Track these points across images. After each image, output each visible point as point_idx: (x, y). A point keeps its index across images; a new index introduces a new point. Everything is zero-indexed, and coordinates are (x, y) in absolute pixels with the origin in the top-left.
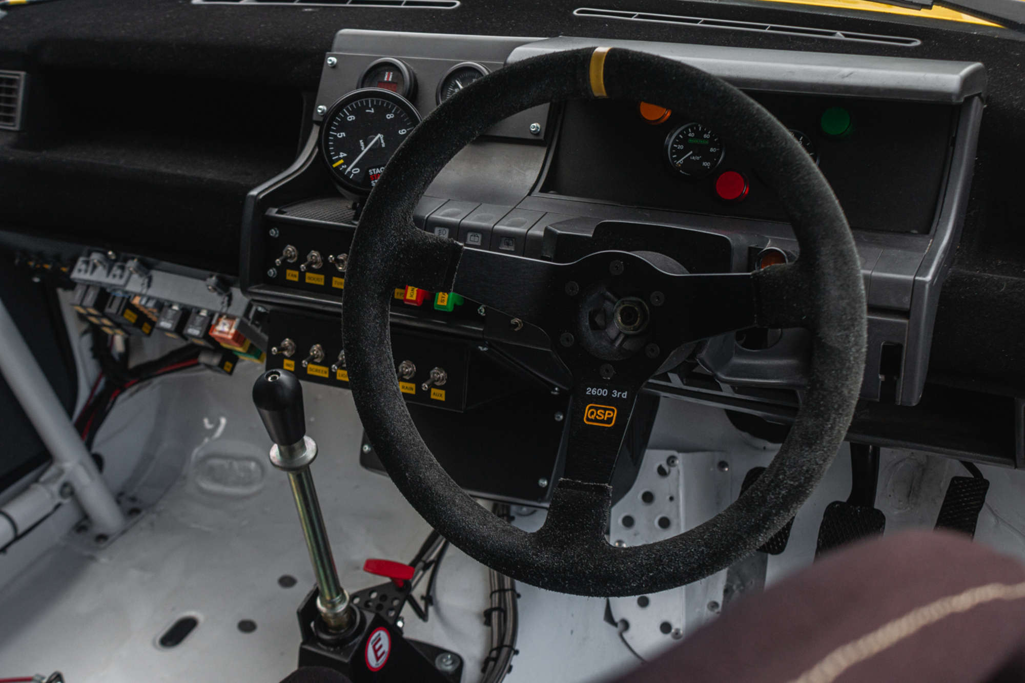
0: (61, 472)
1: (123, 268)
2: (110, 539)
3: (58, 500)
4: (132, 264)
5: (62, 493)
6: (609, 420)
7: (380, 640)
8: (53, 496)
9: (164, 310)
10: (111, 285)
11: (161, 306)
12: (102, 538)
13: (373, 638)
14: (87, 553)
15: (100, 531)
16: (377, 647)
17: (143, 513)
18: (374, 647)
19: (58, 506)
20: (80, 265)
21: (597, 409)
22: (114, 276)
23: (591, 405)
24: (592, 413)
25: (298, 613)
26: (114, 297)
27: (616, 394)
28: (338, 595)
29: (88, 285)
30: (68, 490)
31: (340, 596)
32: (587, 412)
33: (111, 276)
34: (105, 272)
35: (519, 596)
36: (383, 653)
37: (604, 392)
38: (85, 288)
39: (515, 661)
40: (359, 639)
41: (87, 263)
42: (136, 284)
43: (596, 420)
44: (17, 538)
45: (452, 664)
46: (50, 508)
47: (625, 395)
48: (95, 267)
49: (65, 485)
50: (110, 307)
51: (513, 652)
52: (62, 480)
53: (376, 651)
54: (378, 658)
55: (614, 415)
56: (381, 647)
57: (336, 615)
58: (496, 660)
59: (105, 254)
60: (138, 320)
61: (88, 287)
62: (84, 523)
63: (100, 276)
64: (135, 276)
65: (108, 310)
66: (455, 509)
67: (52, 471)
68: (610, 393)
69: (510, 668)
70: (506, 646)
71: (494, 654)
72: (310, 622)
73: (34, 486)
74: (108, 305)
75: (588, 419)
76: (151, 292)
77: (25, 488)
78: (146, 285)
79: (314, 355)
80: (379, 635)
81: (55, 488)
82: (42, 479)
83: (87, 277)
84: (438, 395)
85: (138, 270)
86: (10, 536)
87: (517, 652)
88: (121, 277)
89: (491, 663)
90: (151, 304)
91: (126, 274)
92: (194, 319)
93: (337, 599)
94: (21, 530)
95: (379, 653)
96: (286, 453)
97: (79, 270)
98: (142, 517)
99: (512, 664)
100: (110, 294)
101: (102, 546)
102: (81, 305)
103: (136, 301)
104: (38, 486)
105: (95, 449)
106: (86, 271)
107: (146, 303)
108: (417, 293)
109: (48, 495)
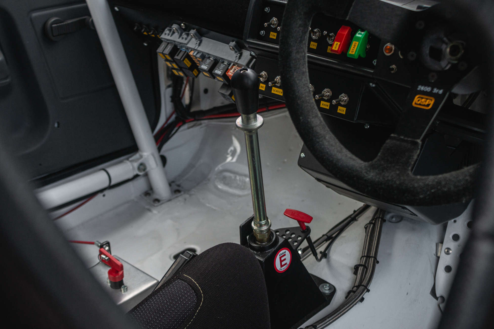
0: (141, 157)
1: (188, 35)
2: (161, 202)
3: (137, 172)
4: (192, 32)
5: (139, 169)
6: (428, 105)
7: (285, 255)
8: (134, 168)
9: (205, 59)
10: (181, 43)
11: (204, 57)
12: (157, 200)
13: (281, 252)
14: (147, 207)
15: (157, 197)
16: (282, 259)
17: (182, 193)
18: (280, 258)
19: (136, 176)
20: (167, 31)
21: (422, 98)
22: (183, 38)
23: (419, 96)
24: (419, 100)
25: (240, 227)
26: (181, 51)
27: (435, 91)
28: (264, 220)
29: (169, 42)
30: (142, 167)
31: (265, 221)
32: (416, 99)
33: (181, 38)
34: (178, 36)
35: (378, 262)
36: (286, 264)
37: (428, 89)
38: (166, 44)
39: (366, 296)
40: (273, 250)
41: (170, 30)
42: (193, 44)
43: (420, 104)
44: (111, 187)
45: (329, 290)
46: (130, 176)
47: (441, 92)
48: (174, 33)
49: (141, 164)
50: (178, 56)
51: (366, 290)
52: (140, 161)
53: (281, 261)
54: (282, 266)
55: (432, 103)
56: (285, 259)
57: (262, 231)
58: (354, 292)
59: (180, 25)
60: (191, 66)
61: (168, 43)
62: (150, 192)
63: (175, 38)
64: (194, 39)
65: (176, 57)
67: (137, 156)
68: (432, 90)
69: (362, 299)
70: (363, 286)
71: (355, 288)
72: (247, 236)
73: (125, 161)
74: (177, 54)
75: (416, 104)
76: (200, 49)
77: (121, 162)
78: (197, 45)
79: (277, 81)
80: (285, 252)
81: (136, 165)
82: (130, 159)
83: (169, 37)
84: (342, 110)
85: (195, 36)
86: (106, 184)
87: (368, 291)
88: (186, 39)
89: (352, 293)
90: (198, 56)
91: (190, 37)
92: (220, 65)
93: (263, 222)
94: (113, 183)
95: (283, 263)
96: (245, 120)
97: (165, 34)
98: (181, 195)
99: (364, 297)
100: (179, 49)
101: (156, 205)
102: (162, 53)
103: (191, 53)
104: (127, 162)
105: (162, 153)
106: (169, 35)
107: (196, 55)
108: (340, 45)
109: (131, 167)
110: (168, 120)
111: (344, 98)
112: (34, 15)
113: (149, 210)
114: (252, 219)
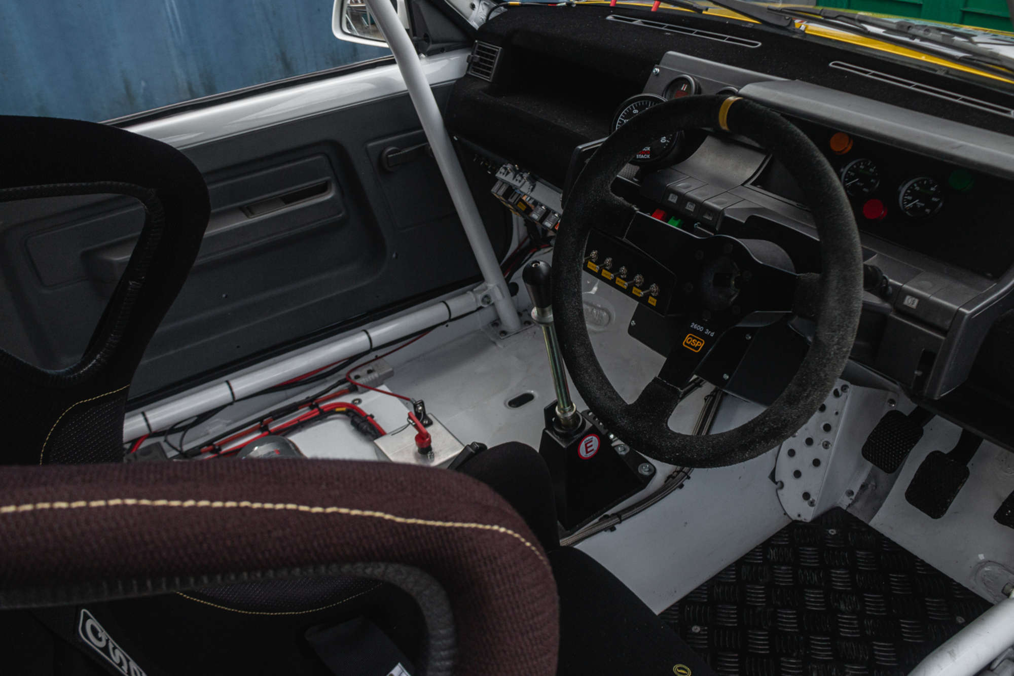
0: (487, 288)
1: (522, 177)
2: (509, 335)
3: (480, 304)
4: (527, 175)
5: (483, 300)
6: (698, 347)
7: (591, 441)
8: (476, 301)
9: (538, 207)
10: (515, 185)
11: (536, 203)
12: (504, 333)
13: (587, 439)
14: (492, 339)
15: (504, 328)
16: (588, 445)
17: (533, 325)
18: (586, 445)
19: (480, 308)
20: (502, 170)
21: (694, 338)
22: (517, 180)
23: (690, 334)
24: (690, 340)
25: (545, 410)
26: (515, 193)
27: (707, 332)
28: (568, 406)
29: (504, 182)
30: (487, 299)
31: (570, 406)
32: (687, 338)
33: (515, 180)
34: (512, 177)
36: (593, 450)
37: (701, 329)
38: (502, 183)
39: (686, 483)
40: (578, 436)
41: (505, 169)
42: (525, 188)
43: (690, 345)
44: (451, 320)
45: (648, 471)
46: (474, 308)
47: (712, 334)
48: (508, 173)
49: (486, 296)
50: (511, 198)
51: (686, 477)
52: (485, 293)
53: (587, 448)
54: (587, 452)
55: (702, 345)
56: (591, 446)
57: (566, 419)
58: (674, 478)
59: (514, 166)
60: (526, 209)
61: (503, 183)
62: (497, 321)
63: (509, 178)
64: (527, 183)
65: (510, 200)
66: (586, 375)
67: (483, 286)
68: (705, 330)
69: (681, 486)
70: (684, 472)
71: (675, 473)
72: (553, 417)
73: (468, 292)
74: (511, 196)
75: (686, 344)
76: (532, 195)
77: (464, 293)
78: (530, 190)
79: (592, 257)
80: (592, 438)
81: (480, 297)
82: (475, 290)
83: (503, 177)
84: (652, 301)
85: (528, 179)
86: (447, 318)
87: (689, 478)
88: (520, 181)
89: (671, 479)
90: (531, 202)
91: (523, 181)
92: (551, 217)
93: (567, 408)
94: (452, 317)
95: (589, 450)
96: (540, 313)
97: (501, 173)
98: (531, 327)
99: (684, 483)
100: (514, 190)
101: (502, 338)
102: (496, 193)
103: (524, 198)
104: (471, 293)
106: (504, 174)
107: (529, 200)
109: (474, 300)
110: (520, 245)
111: (654, 287)
112: (371, 145)
113: (494, 343)
114: (555, 404)
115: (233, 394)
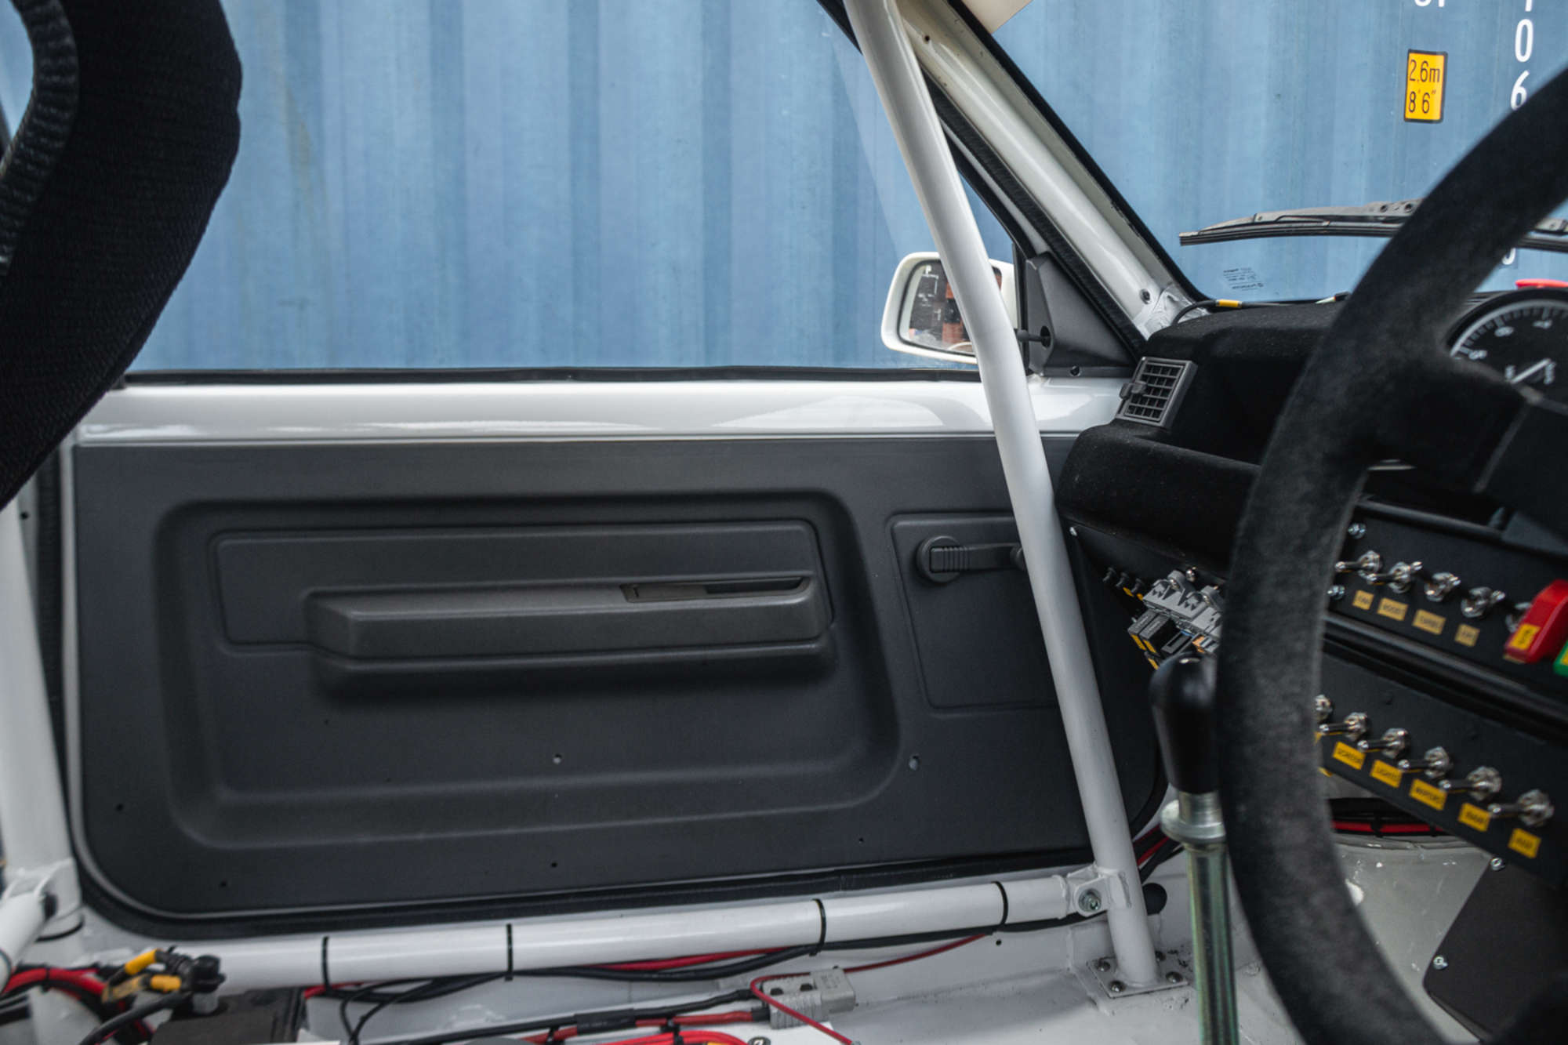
0: (1095, 875)
1: (1200, 599)
2: (1125, 993)
3: (1075, 908)
4: (1207, 591)
5: (1082, 901)
8: (1068, 897)
10: (1182, 617)
12: (1120, 985)
14: (1091, 994)
15: (1121, 978)
17: (1185, 983)
19: (1075, 917)
20: (1158, 587)
22: (1187, 605)
26: (1181, 635)
29: (1160, 612)
30: (1091, 898)
33: (1183, 605)
34: (1179, 600)
38: (1153, 616)
41: (1166, 585)
42: (1205, 619)
44: (1004, 927)
46: (1061, 914)
48: (1172, 592)
49: (1091, 892)
50: (1170, 645)
52: (1087, 884)
59: (1184, 573)
61: (1158, 615)
62: (1108, 960)
63: (1172, 603)
64: (1208, 609)
65: (1165, 650)
67: (1089, 868)
74: (1169, 643)
76: (1218, 633)
77: (1049, 876)
78: (1214, 622)
81: (1077, 889)
82: (1069, 875)
83: (1159, 601)
85: (1214, 599)
86: (997, 921)
88: (1193, 607)
90: (1212, 649)
91: (1201, 603)
94: (1011, 919)
97: (1155, 593)
98: (1181, 987)
100: (1178, 630)
101: (1111, 995)
102: (1138, 635)
103: (1197, 643)
104: (1059, 878)
105: (1153, 878)
106: (1160, 595)
107: (1207, 646)
108: (1536, 636)
109: (1064, 894)
111: (1536, 804)
112: (903, 523)
113: (1093, 1002)
115: (510, 952)
